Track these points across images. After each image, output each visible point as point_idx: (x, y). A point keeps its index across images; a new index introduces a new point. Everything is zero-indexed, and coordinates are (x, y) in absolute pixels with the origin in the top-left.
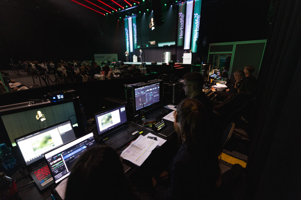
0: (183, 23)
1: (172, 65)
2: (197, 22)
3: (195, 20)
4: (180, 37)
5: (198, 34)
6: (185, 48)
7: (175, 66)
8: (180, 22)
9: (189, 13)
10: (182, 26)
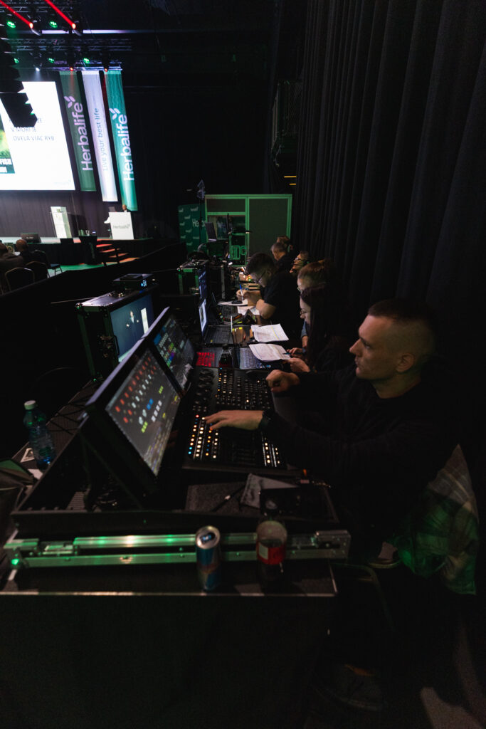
0: (84, 128)
1: (90, 244)
2: (123, 132)
3: (115, 125)
4: (85, 166)
5: (131, 165)
6: (106, 199)
7: (98, 246)
8: (73, 123)
9: (95, 103)
10: (81, 137)
